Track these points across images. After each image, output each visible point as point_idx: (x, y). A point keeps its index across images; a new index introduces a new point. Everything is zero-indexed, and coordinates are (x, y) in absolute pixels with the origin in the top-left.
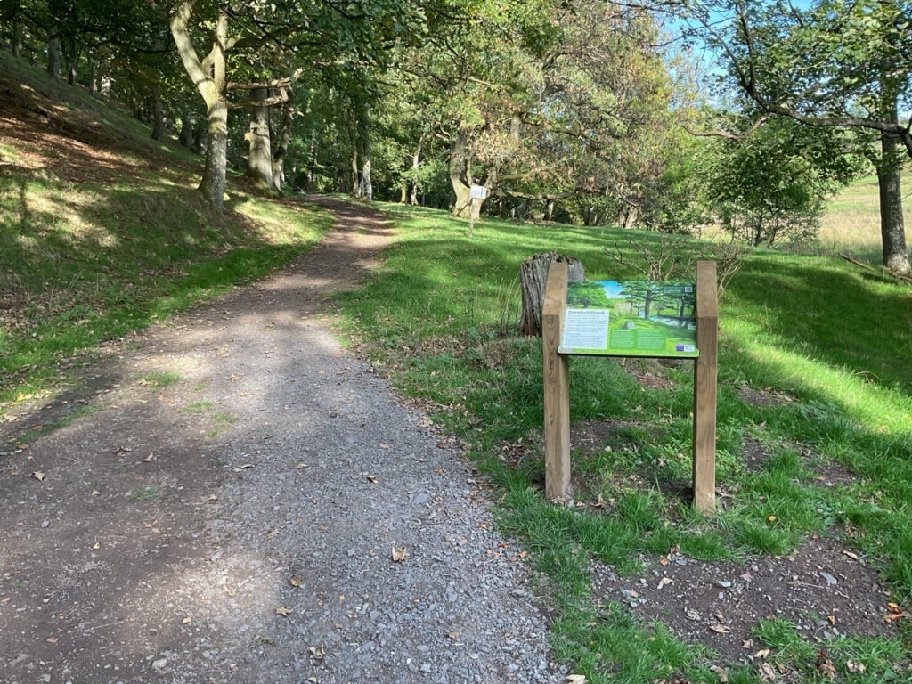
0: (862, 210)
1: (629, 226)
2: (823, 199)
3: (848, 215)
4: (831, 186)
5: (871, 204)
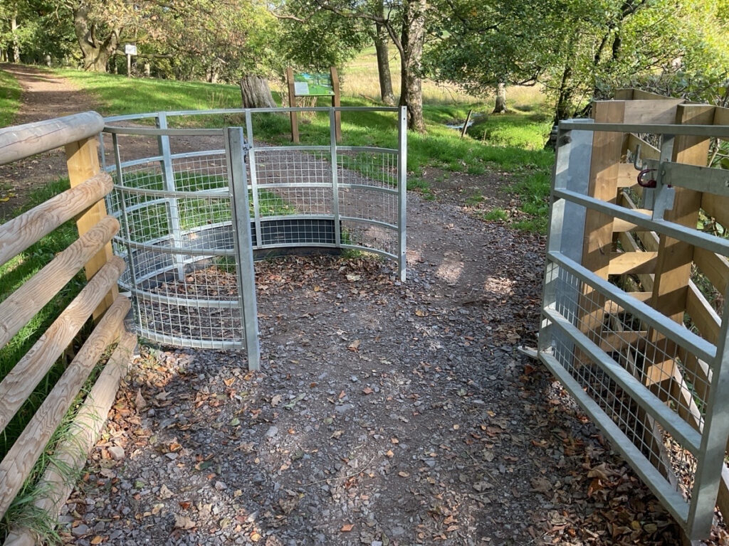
0: (367, 73)
1: (214, 81)
2: (346, 61)
3: (359, 76)
4: (351, 53)
5: (372, 69)
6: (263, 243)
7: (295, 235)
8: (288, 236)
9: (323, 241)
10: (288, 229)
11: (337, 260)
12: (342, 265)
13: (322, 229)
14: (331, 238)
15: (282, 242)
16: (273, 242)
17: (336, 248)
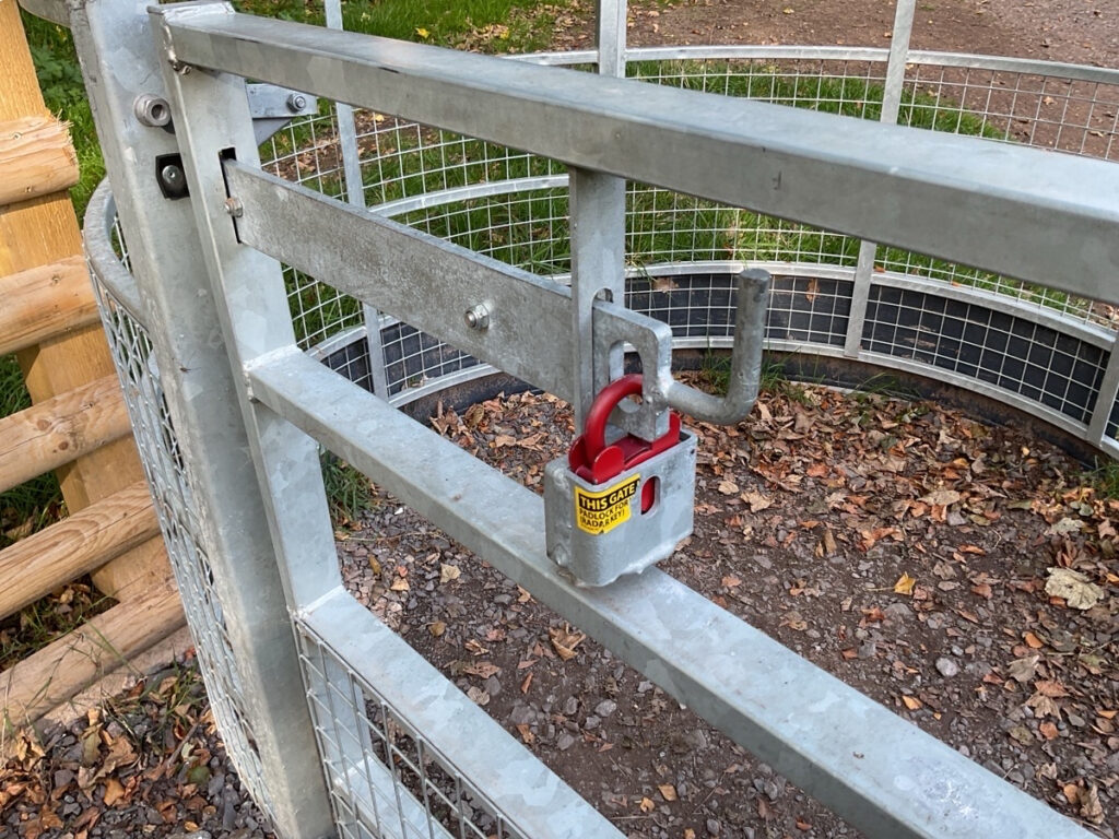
6: (865, 345)
7: (972, 354)
8: (949, 348)
9: (1055, 404)
10: (953, 328)
11: (1069, 486)
12: (1075, 513)
13: (1063, 364)
14: (1082, 402)
15: (927, 359)
16: (898, 353)
17: (1085, 442)
